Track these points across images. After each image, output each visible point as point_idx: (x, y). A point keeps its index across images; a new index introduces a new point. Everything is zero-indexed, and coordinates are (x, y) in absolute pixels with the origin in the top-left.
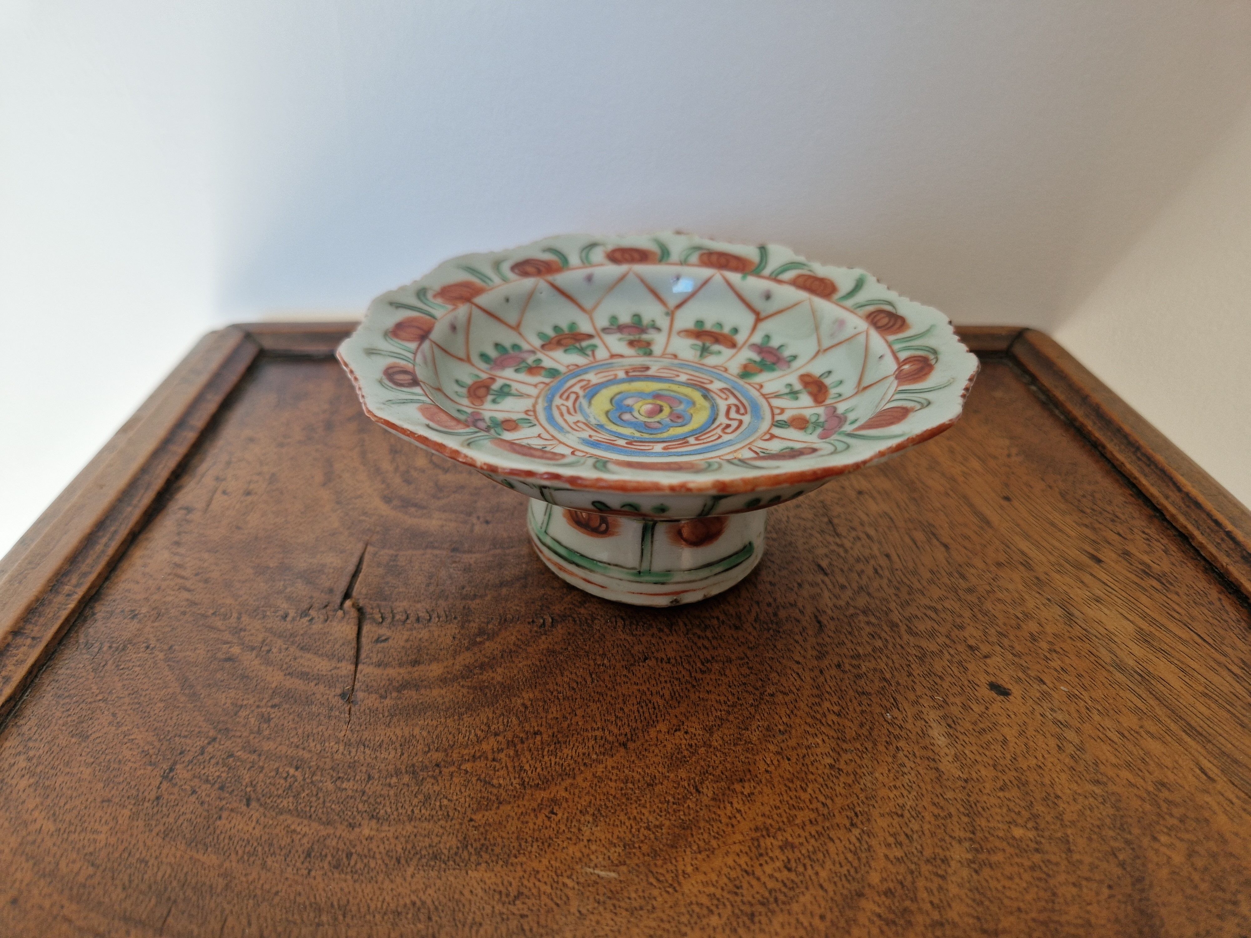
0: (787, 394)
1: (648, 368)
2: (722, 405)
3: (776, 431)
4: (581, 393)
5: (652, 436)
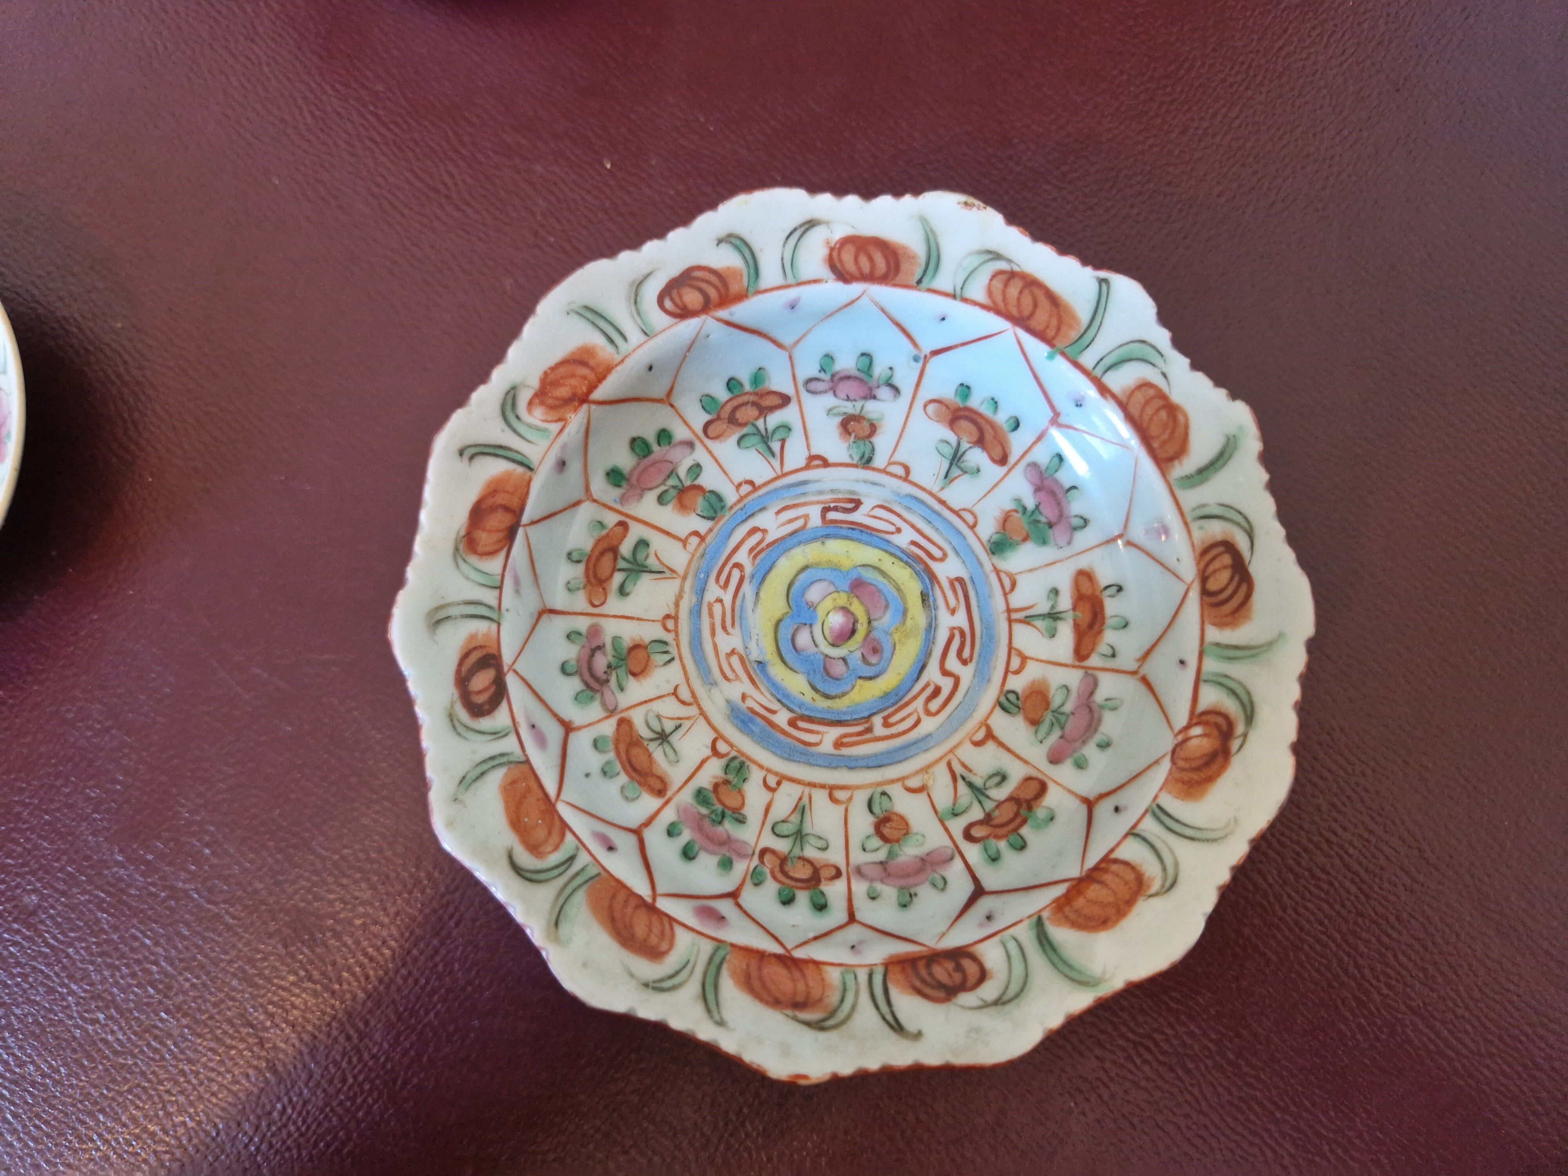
0: (1043, 616)
1: (857, 505)
2: (944, 627)
3: (998, 721)
4: (749, 568)
5: (827, 704)
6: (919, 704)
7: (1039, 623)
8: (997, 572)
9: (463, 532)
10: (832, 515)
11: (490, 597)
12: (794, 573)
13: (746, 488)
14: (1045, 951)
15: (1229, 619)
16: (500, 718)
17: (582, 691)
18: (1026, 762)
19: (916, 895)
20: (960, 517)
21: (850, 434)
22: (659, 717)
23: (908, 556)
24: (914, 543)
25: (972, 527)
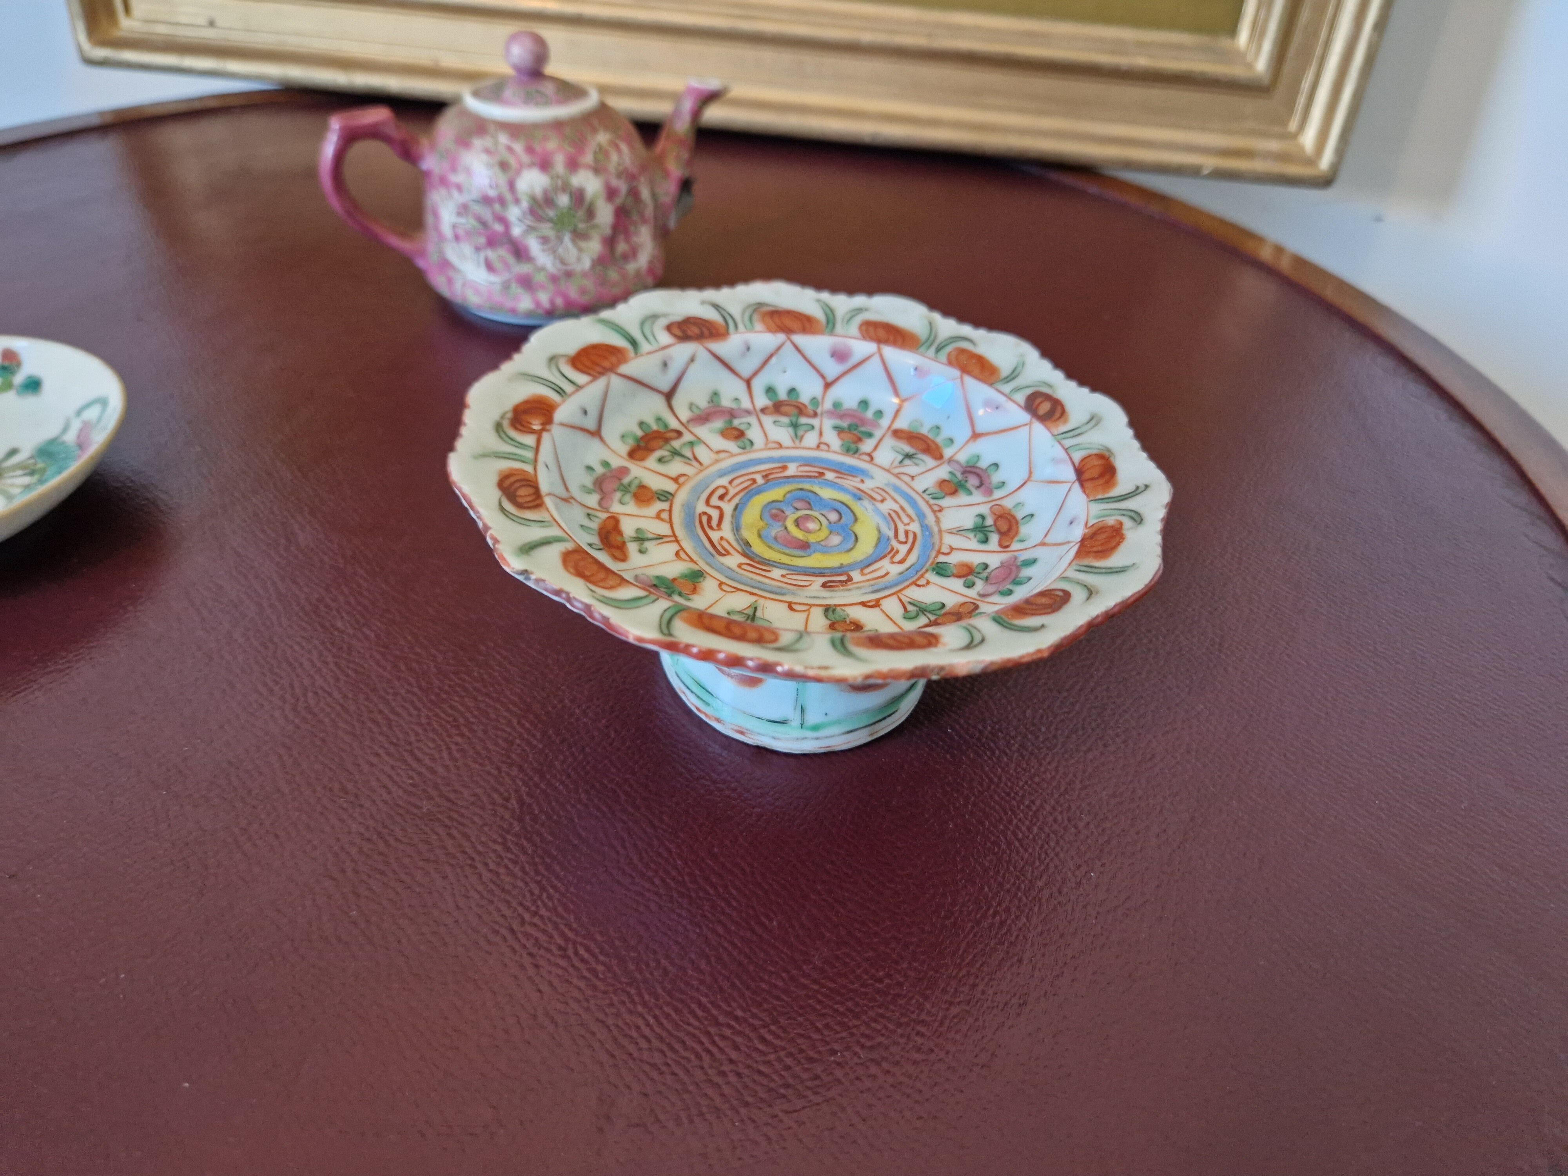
0: (649, 539)
1: (824, 585)
2: (726, 531)
3: (670, 487)
4: (894, 543)
5: (800, 486)
6: (732, 492)
7: (651, 536)
8: (692, 560)
9: (1112, 459)
10: (844, 578)
11: (1068, 443)
12: (857, 546)
13: (922, 582)
14: (632, 338)
15: (515, 473)
16: (1021, 397)
17: (976, 463)
18: (645, 468)
19: (709, 403)
20: (734, 588)
21: (851, 622)
22: (917, 465)
23: (769, 564)
24: (769, 571)
25: (721, 584)
